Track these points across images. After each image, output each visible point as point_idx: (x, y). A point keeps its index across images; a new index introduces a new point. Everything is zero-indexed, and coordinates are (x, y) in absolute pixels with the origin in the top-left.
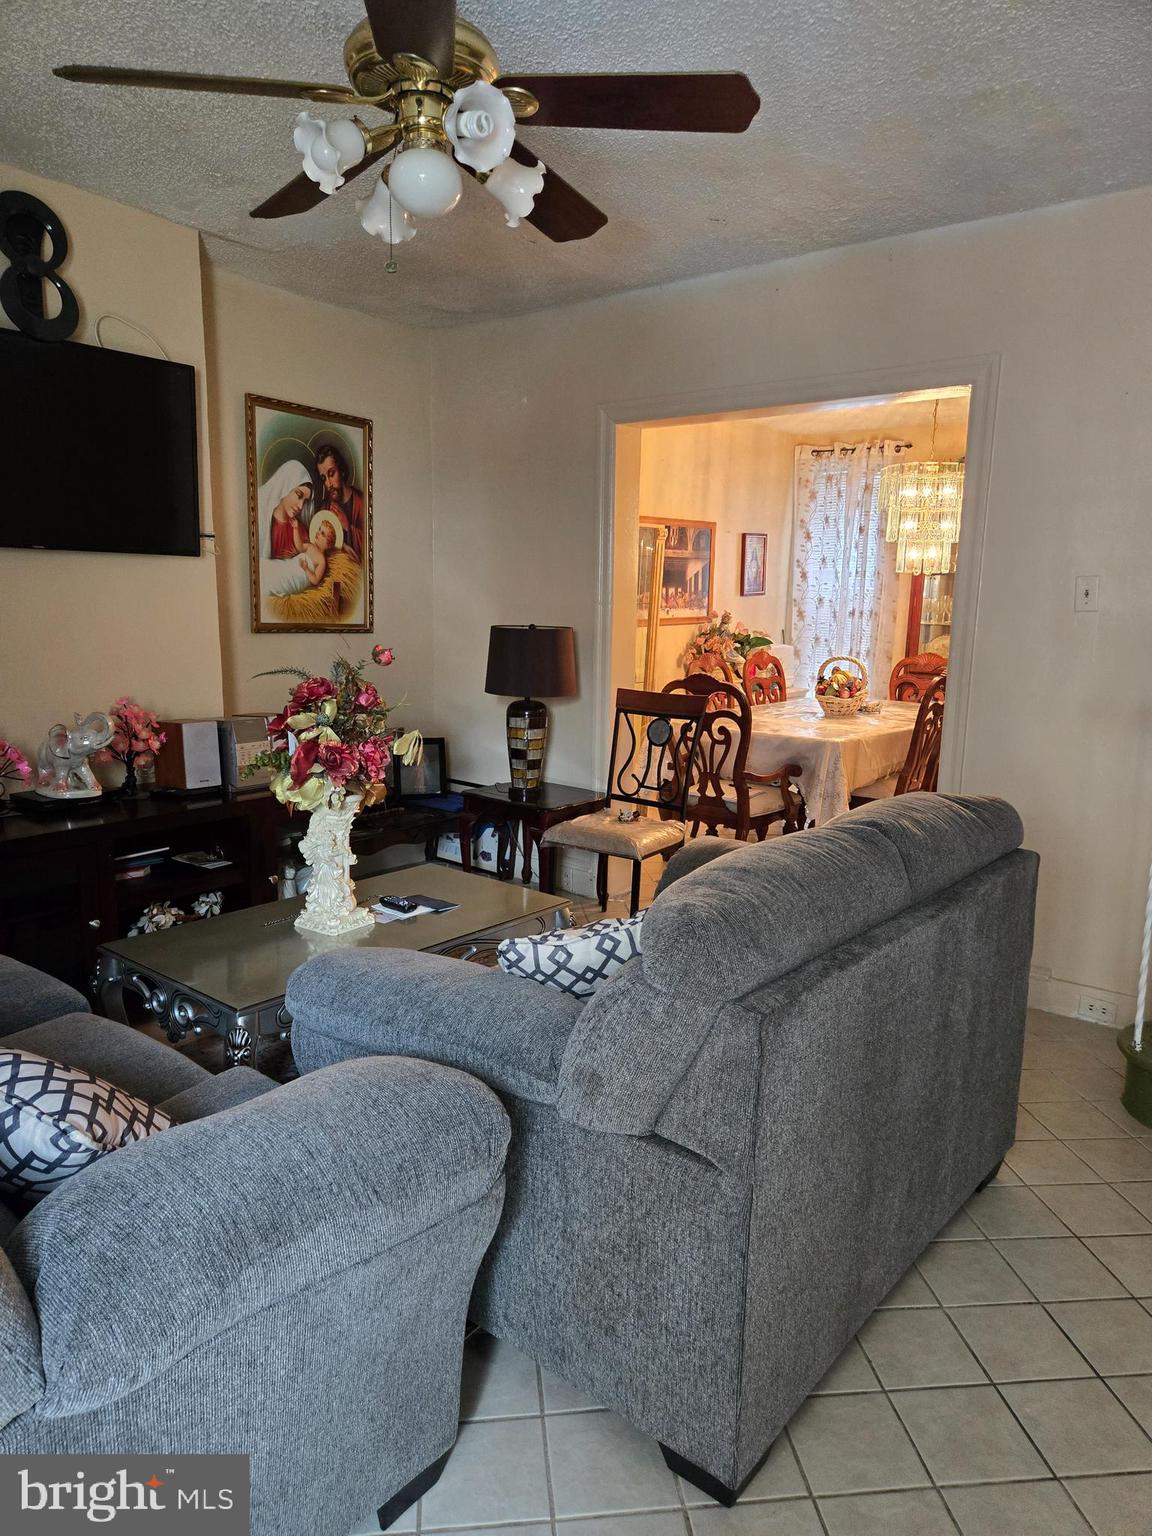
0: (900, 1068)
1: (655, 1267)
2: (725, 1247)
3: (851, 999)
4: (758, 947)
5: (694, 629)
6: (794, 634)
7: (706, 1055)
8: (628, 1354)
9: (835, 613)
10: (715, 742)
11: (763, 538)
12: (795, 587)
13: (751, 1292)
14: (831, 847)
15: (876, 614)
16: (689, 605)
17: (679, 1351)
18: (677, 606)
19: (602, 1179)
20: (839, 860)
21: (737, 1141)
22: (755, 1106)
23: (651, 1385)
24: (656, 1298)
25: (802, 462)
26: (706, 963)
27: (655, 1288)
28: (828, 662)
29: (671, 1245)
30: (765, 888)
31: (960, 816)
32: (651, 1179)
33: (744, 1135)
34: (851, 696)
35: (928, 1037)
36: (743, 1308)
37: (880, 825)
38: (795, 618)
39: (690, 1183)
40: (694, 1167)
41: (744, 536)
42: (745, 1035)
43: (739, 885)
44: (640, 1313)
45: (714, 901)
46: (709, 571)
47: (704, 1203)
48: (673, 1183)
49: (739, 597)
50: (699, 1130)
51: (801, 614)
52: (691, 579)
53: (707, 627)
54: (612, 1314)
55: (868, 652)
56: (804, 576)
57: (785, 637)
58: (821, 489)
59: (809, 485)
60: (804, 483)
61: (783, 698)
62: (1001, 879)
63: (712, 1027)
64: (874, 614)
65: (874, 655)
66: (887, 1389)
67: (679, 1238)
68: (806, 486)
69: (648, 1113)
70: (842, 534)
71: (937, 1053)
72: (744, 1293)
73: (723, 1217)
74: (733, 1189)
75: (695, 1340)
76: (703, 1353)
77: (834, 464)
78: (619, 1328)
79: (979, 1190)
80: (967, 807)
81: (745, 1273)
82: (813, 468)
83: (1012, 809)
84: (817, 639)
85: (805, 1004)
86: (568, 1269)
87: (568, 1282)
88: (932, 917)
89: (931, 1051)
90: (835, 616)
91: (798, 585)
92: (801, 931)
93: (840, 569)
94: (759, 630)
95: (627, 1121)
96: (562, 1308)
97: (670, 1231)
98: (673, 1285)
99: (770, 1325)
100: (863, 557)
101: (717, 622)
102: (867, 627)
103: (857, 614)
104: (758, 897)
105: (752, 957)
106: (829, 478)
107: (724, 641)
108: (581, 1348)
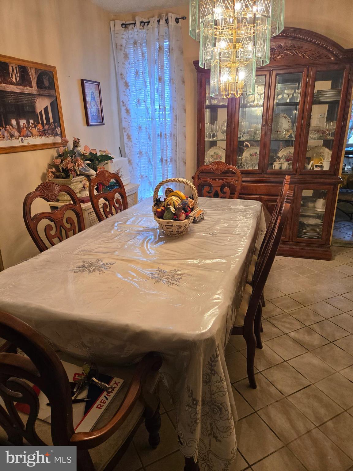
5: (53, 152)
6: (127, 150)
9: (149, 136)
11: (98, 84)
12: (123, 120)
15: (174, 135)
16: (44, 133)
18: (32, 135)
25: (116, 32)
28: (161, 184)
38: (126, 140)
41: (82, 81)
46: (55, 106)
49: (86, 126)
51: (129, 137)
52: (41, 112)
53: (62, 149)
55: (171, 159)
56: (128, 111)
57: (122, 153)
58: (130, 51)
59: (123, 48)
60: (119, 47)
64: (173, 136)
65: (175, 161)
68: (121, 50)
70: (148, 83)
77: (136, 33)
82: (123, 36)
84: (141, 153)
90: (150, 138)
91: (125, 118)
93: (149, 107)
94: (103, 150)
100: (162, 97)
101: (71, 146)
102: (169, 143)
103: (163, 136)
106: (135, 43)
107: (77, 160)
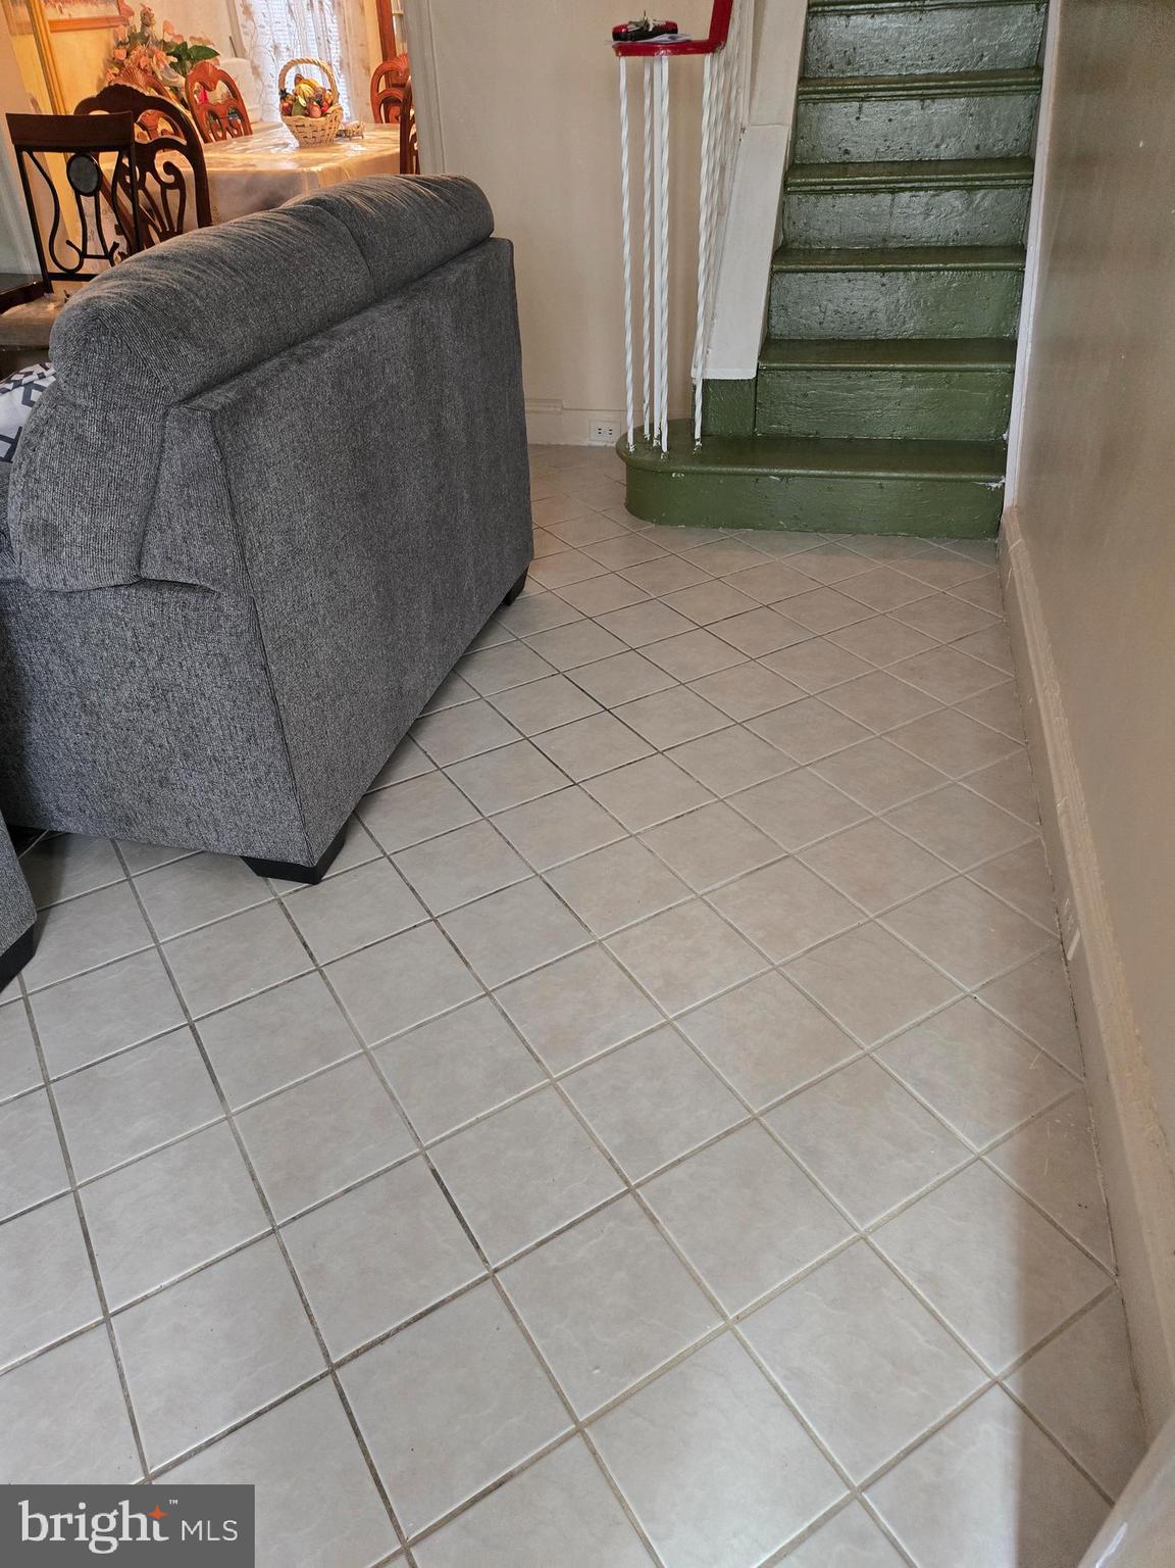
0: (398, 477)
1: (186, 708)
2: (244, 666)
3: (320, 398)
4: (190, 338)
6: (246, 41)
7: (165, 474)
8: (188, 795)
10: (165, 186)
13: (283, 701)
14: (268, 229)
17: (233, 774)
19: (103, 641)
20: (279, 242)
21: (224, 558)
22: (233, 516)
23: (218, 813)
24: (197, 736)
26: (131, 363)
27: (192, 727)
28: (286, 68)
29: (194, 683)
30: (189, 273)
31: (419, 194)
32: (152, 625)
33: (231, 548)
34: (324, 114)
35: (423, 446)
36: (278, 715)
37: (324, 201)
38: (241, 17)
39: (192, 615)
40: (192, 598)
42: (200, 440)
43: (155, 273)
44: (186, 755)
45: (125, 291)
47: (212, 631)
48: (176, 621)
50: (184, 558)
51: (248, 11)
53: (124, 32)
54: (160, 766)
57: (235, 46)
61: (248, 132)
62: (471, 267)
63: (163, 441)
66: (487, 816)
67: (200, 672)
69: (124, 554)
71: (436, 464)
72: (275, 702)
73: (234, 638)
74: (235, 607)
75: (244, 760)
76: (254, 768)
78: (172, 775)
79: (508, 600)
80: (429, 187)
81: (270, 683)
83: (475, 187)
85: (263, 400)
86: (101, 741)
87: (107, 753)
88: (400, 307)
89: (430, 462)
92: (243, 321)
94: (196, 35)
95: (104, 568)
96: (110, 779)
97: (189, 670)
98: (208, 719)
99: (311, 728)
101: (136, 24)
102: (332, 23)
104: (181, 283)
105: (185, 349)
107: (153, 52)
108: (143, 807)
